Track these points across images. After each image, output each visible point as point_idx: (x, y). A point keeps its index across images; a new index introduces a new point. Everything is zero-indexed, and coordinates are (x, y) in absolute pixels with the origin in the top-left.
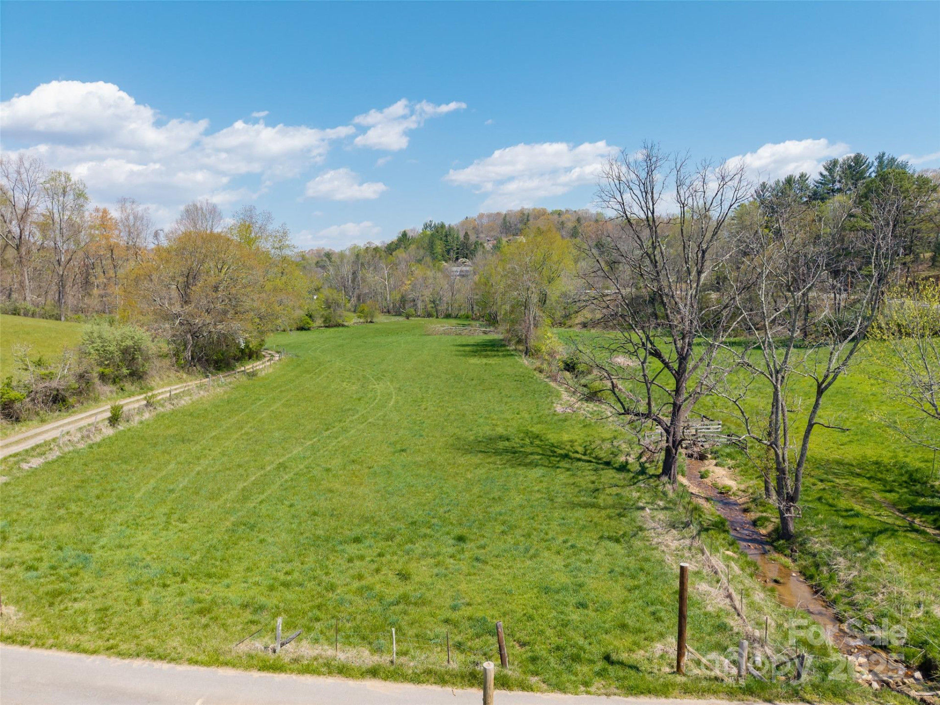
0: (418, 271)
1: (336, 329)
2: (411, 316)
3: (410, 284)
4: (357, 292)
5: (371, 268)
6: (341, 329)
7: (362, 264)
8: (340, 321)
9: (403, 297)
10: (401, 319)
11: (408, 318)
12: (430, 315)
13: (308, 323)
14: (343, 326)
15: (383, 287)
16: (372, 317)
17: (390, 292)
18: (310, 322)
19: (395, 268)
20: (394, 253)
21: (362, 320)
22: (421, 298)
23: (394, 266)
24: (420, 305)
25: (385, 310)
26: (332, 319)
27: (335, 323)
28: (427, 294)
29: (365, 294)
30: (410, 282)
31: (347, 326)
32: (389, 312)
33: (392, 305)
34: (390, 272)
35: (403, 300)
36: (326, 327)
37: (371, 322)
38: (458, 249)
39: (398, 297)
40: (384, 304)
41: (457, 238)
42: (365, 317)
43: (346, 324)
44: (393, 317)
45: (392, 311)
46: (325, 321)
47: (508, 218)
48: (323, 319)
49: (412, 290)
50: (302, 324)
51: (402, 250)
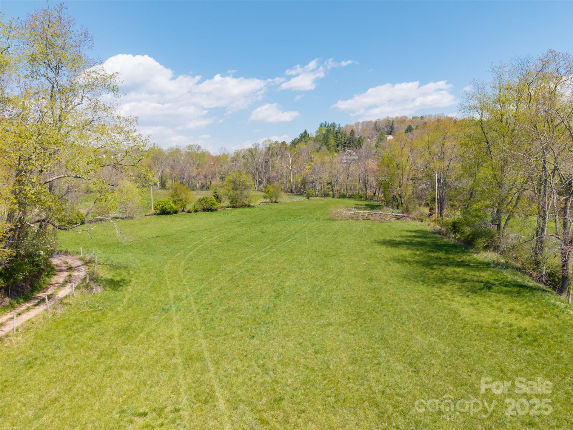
0: (317, 158)
1: (242, 210)
2: (312, 196)
3: (310, 168)
4: (267, 175)
5: (279, 157)
6: (246, 209)
7: (272, 154)
8: (246, 202)
9: (303, 179)
10: (302, 199)
11: (308, 198)
12: (326, 195)
13: (214, 204)
14: (249, 206)
15: (288, 172)
16: (277, 197)
17: (293, 175)
18: (216, 203)
19: (297, 156)
20: (297, 146)
21: (268, 200)
22: (319, 180)
23: (297, 155)
24: (318, 186)
25: (289, 190)
26: (239, 200)
27: (241, 204)
28: (325, 176)
29: (273, 177)
30: (310, 167)
31: (253, 207)
32: (292, 192)
33: (294, 187)
34: (294, 159)
35: (304, 182)
36: (233, 207)
37: (276, 202)
38: (345, 143)
39: (300, 179)
40: (288, 185)
41: (345, 135)
42: (270, 197)
43: (252, 204)
44: (295, 197)
45: (294, 191)
46: (232, 202)
47: (377, 124)
48: (230, 200)
49: (312, 174)
50: (207, 206)
51: (303, 143)
